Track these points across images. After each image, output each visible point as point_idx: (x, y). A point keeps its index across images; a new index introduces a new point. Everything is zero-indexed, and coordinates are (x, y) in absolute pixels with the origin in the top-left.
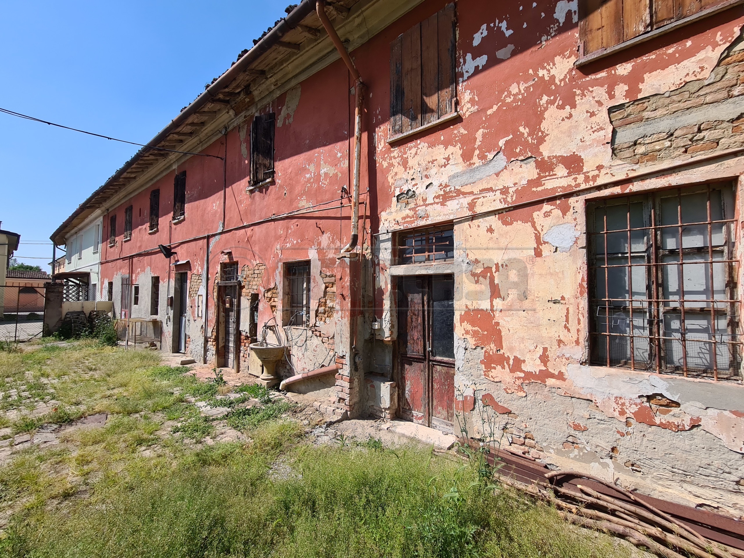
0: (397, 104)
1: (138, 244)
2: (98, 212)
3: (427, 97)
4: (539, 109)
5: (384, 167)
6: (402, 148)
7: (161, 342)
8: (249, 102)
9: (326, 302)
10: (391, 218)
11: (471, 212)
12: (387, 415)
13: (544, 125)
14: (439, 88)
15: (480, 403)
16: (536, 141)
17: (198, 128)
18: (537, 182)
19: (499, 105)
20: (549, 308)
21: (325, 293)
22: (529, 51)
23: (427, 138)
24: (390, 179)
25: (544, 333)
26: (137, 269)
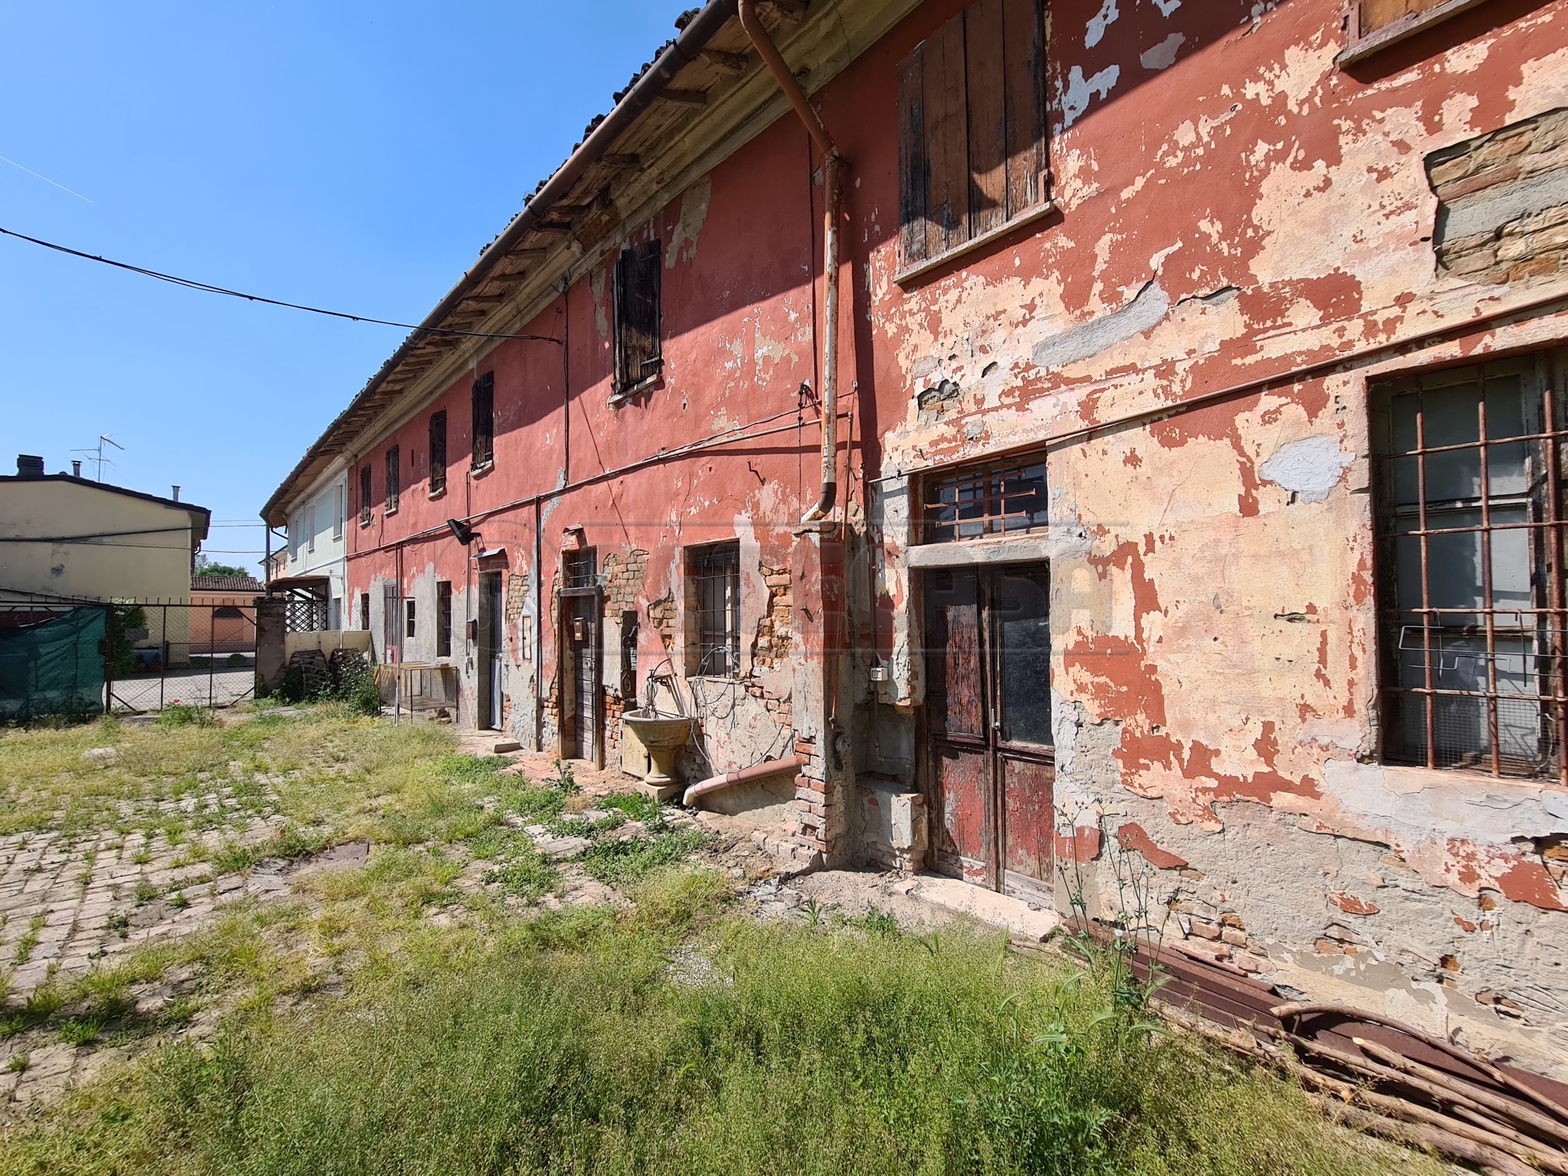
0: (915, 197)
1: (411, 521)
2: (339, 461)
3: (980, 173)
4: (1247, 176)
5: (889, 335)
6: (928, 291)
7: (457, 708)
8: (609, 221)
9: (772, 626)
10: (906, 444)
11: (1087, 422)
12: (906, 862)
13: (1260, 212)
14: (1008, 152)
15: (1113, 843)
16: (1239, 249)
17: (512, 283)
18: (1244, 344)
19: (1148, 175)
20: (1277, 632)
21: (771, 606)
22: (1222, 43)
23: (983, 265)
24: (903, 362)
25: (1266, 689)
26: (410, 567)
